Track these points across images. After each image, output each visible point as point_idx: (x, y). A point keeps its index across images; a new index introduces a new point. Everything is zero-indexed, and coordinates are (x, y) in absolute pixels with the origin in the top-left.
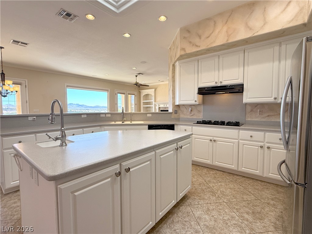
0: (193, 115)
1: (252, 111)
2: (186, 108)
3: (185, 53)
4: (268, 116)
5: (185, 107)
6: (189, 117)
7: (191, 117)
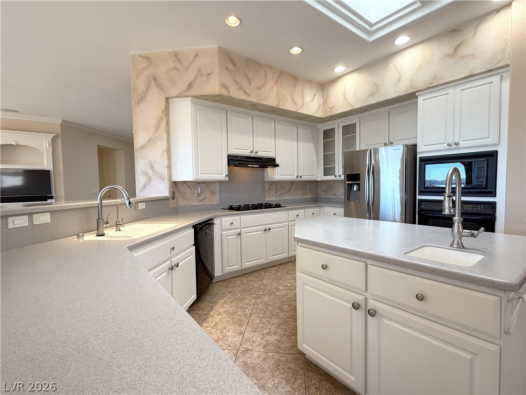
0: (203, 200)
1: (269, 189)
2: (190, 188)
3: (228, 94)
4: (281, 194)
5: (188, 186)
6: (196, 203)
7: (200, 203)
